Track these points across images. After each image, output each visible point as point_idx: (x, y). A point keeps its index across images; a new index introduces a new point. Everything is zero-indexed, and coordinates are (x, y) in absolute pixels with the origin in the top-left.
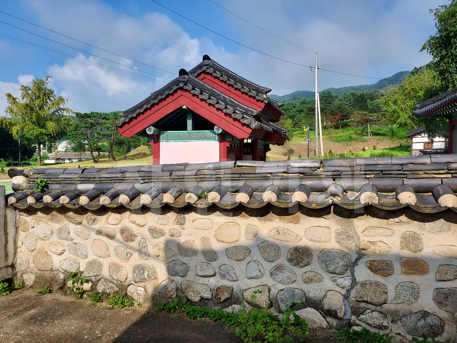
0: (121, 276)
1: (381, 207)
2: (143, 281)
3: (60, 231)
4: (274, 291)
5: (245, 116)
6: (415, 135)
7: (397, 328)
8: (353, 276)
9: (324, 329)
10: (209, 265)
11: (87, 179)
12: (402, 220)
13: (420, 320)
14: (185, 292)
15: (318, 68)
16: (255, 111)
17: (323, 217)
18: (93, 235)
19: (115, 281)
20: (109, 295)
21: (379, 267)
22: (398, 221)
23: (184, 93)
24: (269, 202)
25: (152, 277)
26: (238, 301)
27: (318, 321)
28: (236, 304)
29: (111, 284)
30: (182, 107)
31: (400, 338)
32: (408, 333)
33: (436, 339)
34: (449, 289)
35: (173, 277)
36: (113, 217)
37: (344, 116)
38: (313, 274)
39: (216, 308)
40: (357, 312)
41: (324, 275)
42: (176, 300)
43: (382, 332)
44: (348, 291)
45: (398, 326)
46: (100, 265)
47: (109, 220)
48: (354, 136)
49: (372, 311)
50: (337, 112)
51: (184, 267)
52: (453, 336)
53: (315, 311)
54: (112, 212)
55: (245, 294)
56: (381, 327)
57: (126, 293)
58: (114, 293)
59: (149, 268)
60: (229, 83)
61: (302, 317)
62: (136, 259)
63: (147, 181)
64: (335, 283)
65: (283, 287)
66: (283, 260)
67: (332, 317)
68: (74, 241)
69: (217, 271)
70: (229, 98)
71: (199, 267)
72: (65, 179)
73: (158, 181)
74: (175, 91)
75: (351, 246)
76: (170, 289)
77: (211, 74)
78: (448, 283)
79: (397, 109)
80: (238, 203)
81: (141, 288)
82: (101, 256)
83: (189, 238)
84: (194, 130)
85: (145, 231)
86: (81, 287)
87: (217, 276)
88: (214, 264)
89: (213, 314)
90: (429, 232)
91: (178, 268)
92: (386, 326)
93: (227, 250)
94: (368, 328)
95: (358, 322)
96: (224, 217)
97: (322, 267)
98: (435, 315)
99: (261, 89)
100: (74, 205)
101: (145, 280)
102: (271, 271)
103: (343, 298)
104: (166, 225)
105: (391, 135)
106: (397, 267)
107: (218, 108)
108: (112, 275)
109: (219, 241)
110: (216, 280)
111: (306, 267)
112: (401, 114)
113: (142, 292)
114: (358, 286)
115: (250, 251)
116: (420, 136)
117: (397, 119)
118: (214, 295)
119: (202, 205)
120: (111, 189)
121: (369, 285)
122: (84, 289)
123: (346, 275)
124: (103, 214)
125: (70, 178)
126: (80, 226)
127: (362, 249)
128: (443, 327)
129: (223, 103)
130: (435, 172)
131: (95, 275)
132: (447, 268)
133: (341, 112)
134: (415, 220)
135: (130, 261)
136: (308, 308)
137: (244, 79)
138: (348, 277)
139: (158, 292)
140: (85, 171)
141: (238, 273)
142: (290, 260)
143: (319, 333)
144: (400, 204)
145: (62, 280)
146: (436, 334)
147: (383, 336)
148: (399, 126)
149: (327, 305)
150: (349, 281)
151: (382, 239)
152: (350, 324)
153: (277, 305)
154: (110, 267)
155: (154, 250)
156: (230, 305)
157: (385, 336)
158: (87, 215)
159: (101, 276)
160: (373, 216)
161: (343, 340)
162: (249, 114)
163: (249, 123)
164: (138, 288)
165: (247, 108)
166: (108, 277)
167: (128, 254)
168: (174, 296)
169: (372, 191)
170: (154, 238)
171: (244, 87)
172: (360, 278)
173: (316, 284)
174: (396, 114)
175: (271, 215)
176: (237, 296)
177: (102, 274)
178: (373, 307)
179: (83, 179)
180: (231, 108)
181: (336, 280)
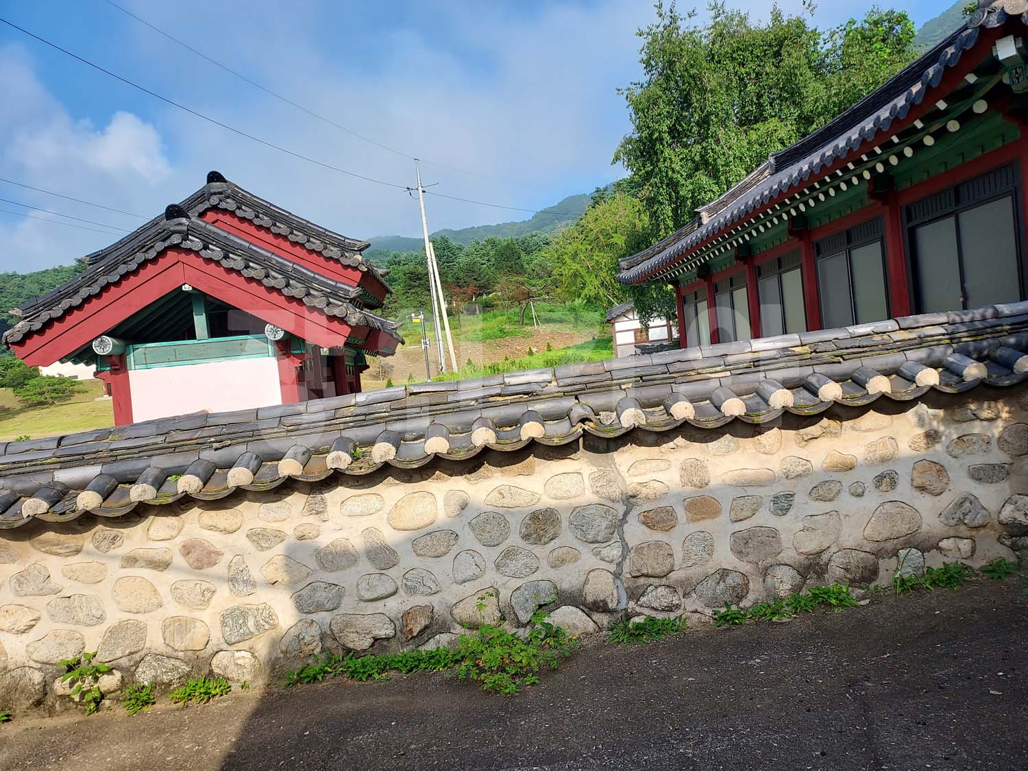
0: (194, 640)
1: (651, 429)
2: (247, 638)
3: (21, 579)
4: (505, 594)
5: (331, 300)
6: (618, 316)
7: (691, 604)
8: (622, 539)
9: (591, 634)
10: (382, 577)
11: (77, 457)
12: (679, 444)
13: (719, 583)
14: (340, 637)
15: (424, 192)
16: (351, 289)
17: (570, 458)
18: (115, 570)
19: (181, 654)
20: (169, 684)
21: (657, 519)
22: (674, 446)
23: (183, 257)
24: (485, 446)
25: (267, 627)
26: (444, 628)
27: (580, 625)
28: (440, 633)
29: (173, 661)
30: (181, 286)
31: (697, 617)
32: (707, 606)
33: (741, 605)
34: (748, 530)
35: (311, 615)
36: (159, 525)
37: (481, 287)
38: (565, 550)
39: (405, 650)
40: (634, 594)
41: (580, 548)
42: (323, 656)
43: (672, 616)
44: (618, 565)
45: (692, 599)
46: (141, 629)
47: (150, 532)
48: (507, 327)
49: (656, 588)
50: (468, 279)
51: (334, 591)
52: (760, 595)
53: (574, 609)
54: (156, 516)
55: (455, 611)
56: (669, 609)
57: (211, 672)
58: (180, 678)
59: (258, 610)
60: (278, 232)
61: (555, 625)
62: (224, 598)
63: (229, 442)
64: (598, 557)
65: (519, 583)
66: (514, 540)
67: (600, 612)
68: (62, 594)
69: (399, 584)
70: (291, 265)
71: (364, 585)
72: (15, 465)
73: (254, 440)
74: (162, 254)
75: (615, 495)
76: (308, 639)
77: (232, 213)
78: (745, 522)
79: (580, 269)
80: (433, 456)
81: (243, 653)
82: (141, 609)
83: (339, 535)
84: (212, 337)
85: (240, 540)
86: (96, 686)
87: (401, 592)
88: (393, 572)
89: (401, 662)
90: (714, 455)
91: (321, 596)
92: (677, 604)
93: (414, 542)
94: (653, 614)
95: (638, 609)
96: (403, 486)
97: (576, 537)
98: (736, 572)
99: (350, 243)
100: (64, 513)
101: (250, 636)
102: (497, 561)
103: (613, 577)
104: (285, 520)
105: (573, 320)
106: (681, 513)
107: (270, 286)
108: (172, 644)
109: (399, 530)
110: (400, 600)
111: (553, 542)
112: (587, 278)
113: (247, 660)
114: (632, 554)
115: (457, 535)
116: (626, 319)
117: (582, 288)
118: (398, 629)
119: (363, 470)
120: (144, 469)
121: (646, 549)
122: (102, 690)
123: (613, 541)
124: (137, 523)
125: (32, 461)
126: (77, 557)
127: (631, 497)
128: (747, 585)
129: (280, 276)
130: (711, 370)
131: (127, 652)
132: (741, 501)
133: (475, 279)
134: (694, 442)
135: (211, 606)
136: (563, 607)
137: (308, 222)
138: (616, 544)
139: (282, 652)
140: (63, 443)
141: (440, 579)
142: (526, 537)
143: (585, 642)
144: (675, 420)
145: (39, 684)
146: (740, 598)
147: (675, 620)
148: (587, 302)
149: (591, 595)
150: (618, 549)
151: (654, 476)
152: (628, 617)
153: (513, 616)
154: (165, 628)
155: (264, 572)
156: (430, 638)
157: (677, 620)
158: (93, 531)
159: (143, 653)
160: (640, 444)
161: (623, 641)
162: (340, 297)
163: (345, 315)
164: (238, 654)
165: (334, 284)
166: (162, 648)
167: (206, 592)
168: (318, 650)
169: (636, 407)
170: (263, 549)
171: (312, 239)
172: (632, 542)
173: (571, 566)
174: (579, 280)
175: (486, 468)
176: (441, 619)
177: (147, 645)
178: (656, 581)
179: (66, 459)
180: (299, 285)
181: (600, 551)
